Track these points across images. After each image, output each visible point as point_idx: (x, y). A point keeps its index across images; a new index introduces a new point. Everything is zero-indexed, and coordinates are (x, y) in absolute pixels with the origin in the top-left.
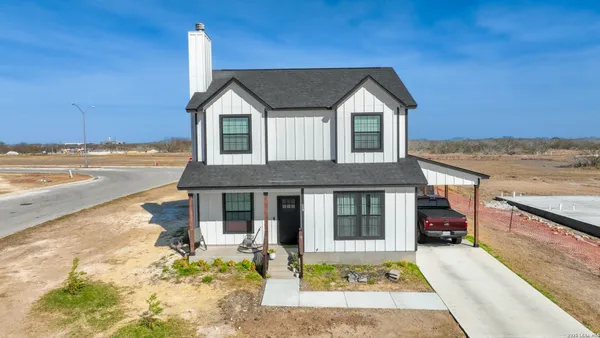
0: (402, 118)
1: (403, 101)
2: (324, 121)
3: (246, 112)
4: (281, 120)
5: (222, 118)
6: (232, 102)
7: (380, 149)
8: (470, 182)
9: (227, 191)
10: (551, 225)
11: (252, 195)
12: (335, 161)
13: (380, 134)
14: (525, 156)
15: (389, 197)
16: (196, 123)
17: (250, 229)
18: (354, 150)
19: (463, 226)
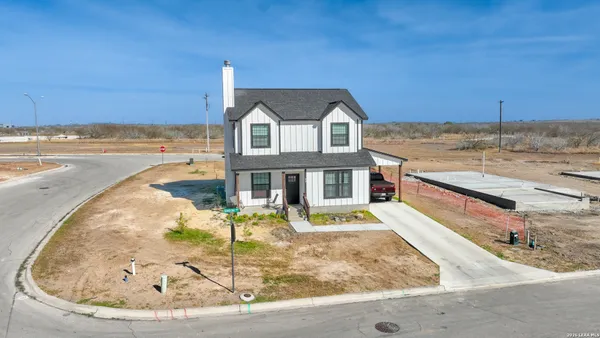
0: (360, 125)
1: (360, 116)
2: (314, 127)
3: (267, 122)
4: (287, 127)
5: (252, 125)
6: (258, 116)
7: (347, 144)
8: (396, 164)
9: (254, 172)
10: (442, 190)
11: (270, 174)
12: (321, 152)
13: (347, 135)
14: (424, 140)
15: (355, 173)
16: (234, 128)
17: (268, 196)
18: (332, 145)
19: (393, 190)
